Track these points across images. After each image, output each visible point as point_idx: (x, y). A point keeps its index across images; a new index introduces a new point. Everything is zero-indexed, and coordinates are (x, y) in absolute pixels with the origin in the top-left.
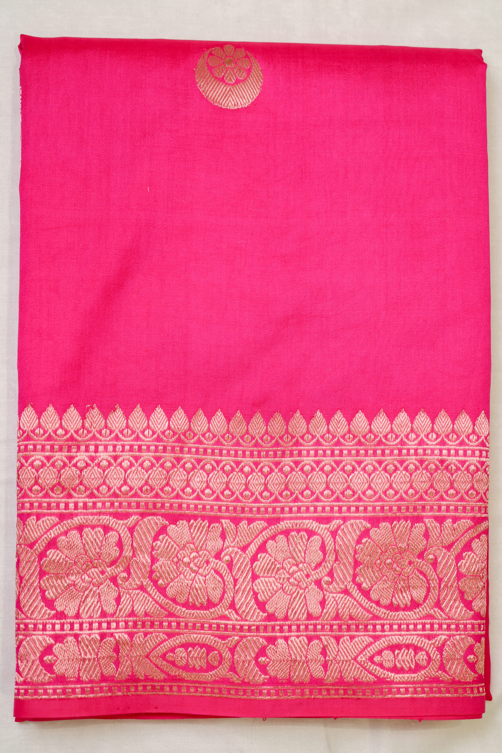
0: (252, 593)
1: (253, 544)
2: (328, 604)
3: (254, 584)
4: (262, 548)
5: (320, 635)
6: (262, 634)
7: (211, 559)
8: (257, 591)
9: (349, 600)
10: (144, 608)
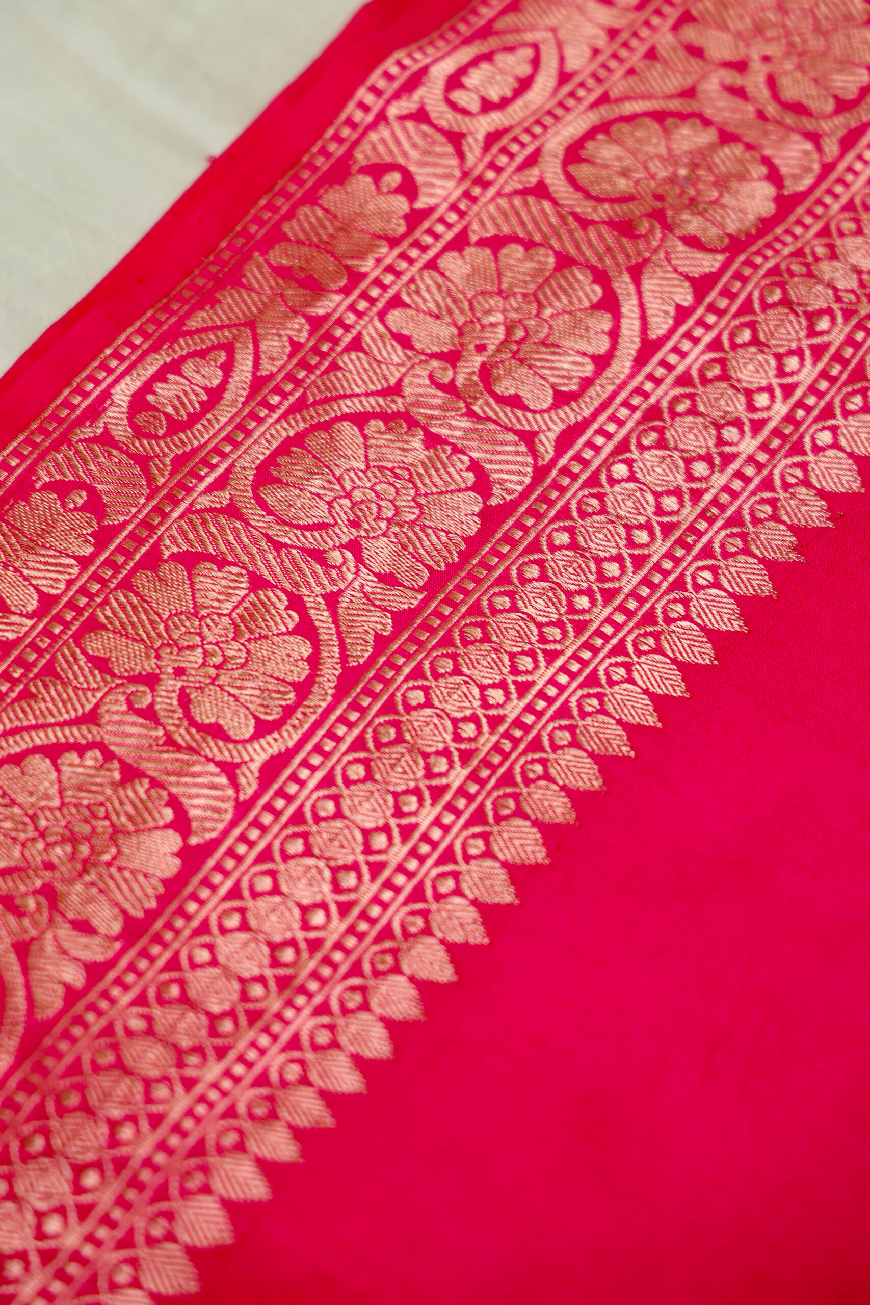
0: (230, 559)
1: (330, 620)
2: (91, 672)
3: (244, 572)
4: (306, 629)
5: (40, 620)
6: (130, 528)
7: (356, 534)
8: (227, 568)
9: (67, 712)
10: (350, 372)
